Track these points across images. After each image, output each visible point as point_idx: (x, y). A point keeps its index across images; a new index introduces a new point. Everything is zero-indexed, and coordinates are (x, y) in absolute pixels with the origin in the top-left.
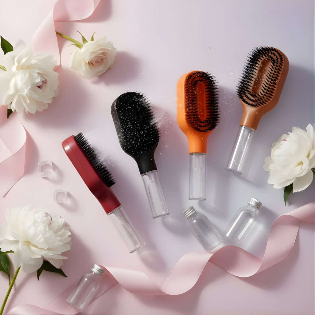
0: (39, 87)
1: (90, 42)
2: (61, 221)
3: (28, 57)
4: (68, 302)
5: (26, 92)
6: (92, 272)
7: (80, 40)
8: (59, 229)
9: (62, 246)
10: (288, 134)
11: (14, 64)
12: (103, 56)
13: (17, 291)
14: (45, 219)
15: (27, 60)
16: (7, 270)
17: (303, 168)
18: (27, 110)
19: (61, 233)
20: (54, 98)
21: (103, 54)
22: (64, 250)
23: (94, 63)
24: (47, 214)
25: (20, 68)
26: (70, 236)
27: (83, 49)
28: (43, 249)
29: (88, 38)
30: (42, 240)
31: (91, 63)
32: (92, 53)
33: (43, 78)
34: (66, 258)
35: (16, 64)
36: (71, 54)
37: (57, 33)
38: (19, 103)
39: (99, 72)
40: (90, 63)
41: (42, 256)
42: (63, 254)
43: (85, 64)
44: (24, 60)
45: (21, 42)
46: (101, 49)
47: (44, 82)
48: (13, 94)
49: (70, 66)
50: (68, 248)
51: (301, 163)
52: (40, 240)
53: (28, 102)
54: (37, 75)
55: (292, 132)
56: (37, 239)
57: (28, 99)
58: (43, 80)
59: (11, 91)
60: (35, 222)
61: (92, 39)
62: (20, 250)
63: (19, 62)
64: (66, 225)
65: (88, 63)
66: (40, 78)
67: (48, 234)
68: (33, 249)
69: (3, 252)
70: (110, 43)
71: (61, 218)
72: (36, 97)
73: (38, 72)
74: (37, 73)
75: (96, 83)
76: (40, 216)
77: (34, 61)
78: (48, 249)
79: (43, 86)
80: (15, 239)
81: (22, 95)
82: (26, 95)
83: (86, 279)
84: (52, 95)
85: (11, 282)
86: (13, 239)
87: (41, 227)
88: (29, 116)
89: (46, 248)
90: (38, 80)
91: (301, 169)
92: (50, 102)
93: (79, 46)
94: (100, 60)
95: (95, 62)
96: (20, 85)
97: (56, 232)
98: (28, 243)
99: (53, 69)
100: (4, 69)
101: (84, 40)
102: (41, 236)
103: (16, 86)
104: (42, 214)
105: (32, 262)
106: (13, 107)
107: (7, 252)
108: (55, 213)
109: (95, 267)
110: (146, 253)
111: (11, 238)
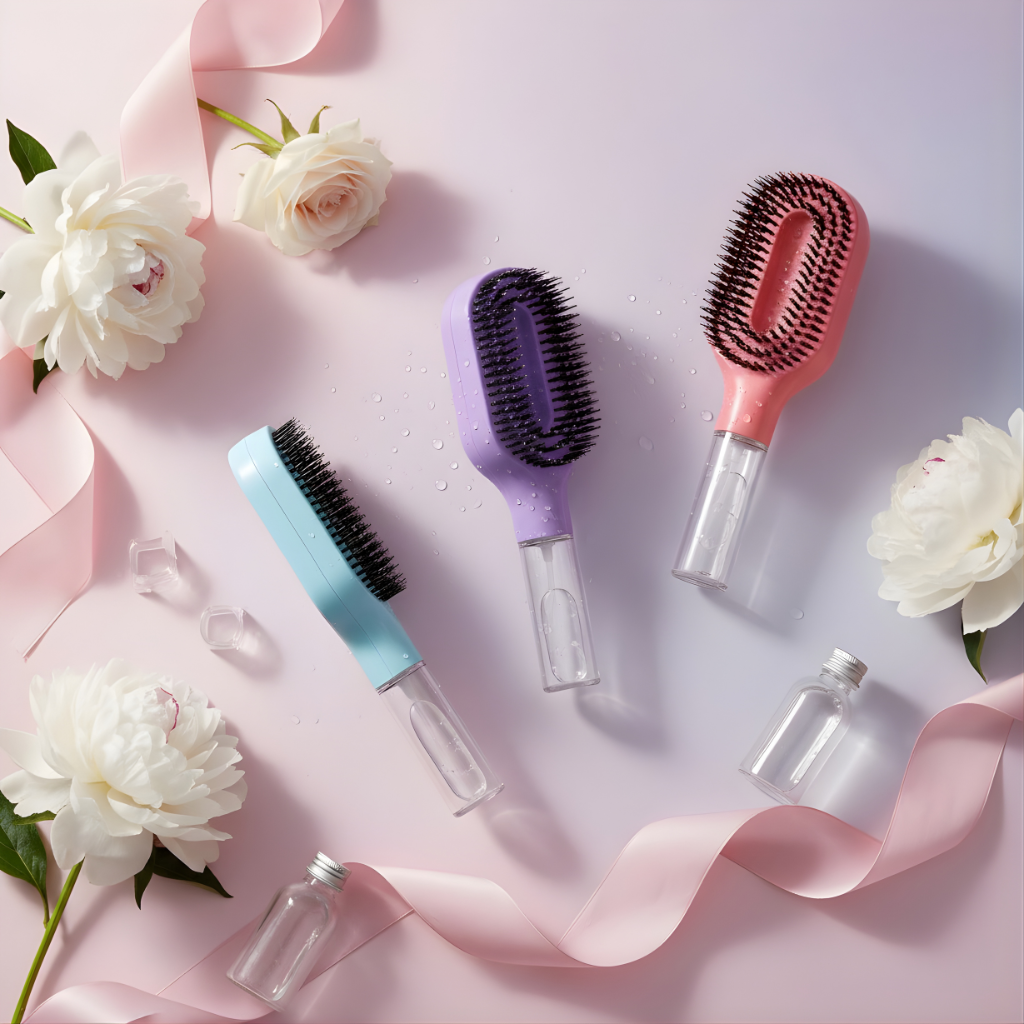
0: (139, 288)
1: (305, 137)
2: (211, 719)
3: (108, 186)
4: (231, 980)
5: (95, 303)
6: (308, 877)
7: (274, 128)
8: (202, 745)
9: (211, 796)
10: (948, 440)
11: (60, 210)
12: (348, 186)
13: (72, 943)
14: (156, 709)
15: (101, 197)
16: (37, 879)
17: (998, 554)
18: (97, 364)
19: (206, 754)
20: (185, 327)
21: (348, 178)
22: (218, 810)
23: (316, 209)
24: (163, 695)
25: (80, 224)
26: (238, 766)
27: (282, 162)
28: (148, 807)
29: (301, 123)
30: (144, 778)
31: (308, 209)
32: (310, 174)
33: (154, 257)
34: (224, 837)
35: (68, 212)
36: (242, 175)
37: (202, 104)
38: (70, 341)
39: (334, 237)
40: (305, 209)
41: (144, 829)
42: (215, 823)
43: (288, 211)
44: (93, 199)
45: (79, 141)
46: (342, 164)
47: (157, 273)
48: (51, 309)
49: (237, 216)
50: (235, 804)
51: (992, 537)
52: (137, 777)
53: (102, 338)
54: (132, 247)
55: (960, 434)
56: (129, 777)
57: (102, 327)
58: (154, 265)
59: (47, 301)
60: (124, 719)
61: (315, 129)
62: (75, 810)
63: (76, 204)
64: (228, 730)
65: (298, 206)
66: (143, 261)
67: (165, 760)
68: (119, 806)
69: (23, 816)
70: (370, 142)
71: (210, 706)
72: (130, 320)
73: (137, 237)
74: (135, 240)
75: (326, 270)
76: (139, 701)
77: (124, 204)
78: (165, 807)
79: (154, 282)
80: (60, 777)
81: (81, 314)
82: (95, 314)
83: (291, 902)
84: (182, 317)
85: (52, 916)
86: (54, 775)
87: (143, 737)
88: (98, 384)
89: (158, 805)
90: (138, 266)
91: (992, 556)
92: (173, 340)
93: (268, 150)
94: (336, 200)
95: (320, 205)
96: (76, 280)
97: (190, 754)
98: (103, 788)
99: (187, 229)
100: (24, 227)
101: (288, 129)
102: (140, 765)
103: (61, 282)
104: (148, 693)
105: (116, 852)
106: (51, 354)
107: (35, 817)
108: (191, 692)
109: (318, 862)
110: (508, 814)
111: (49, 773)
